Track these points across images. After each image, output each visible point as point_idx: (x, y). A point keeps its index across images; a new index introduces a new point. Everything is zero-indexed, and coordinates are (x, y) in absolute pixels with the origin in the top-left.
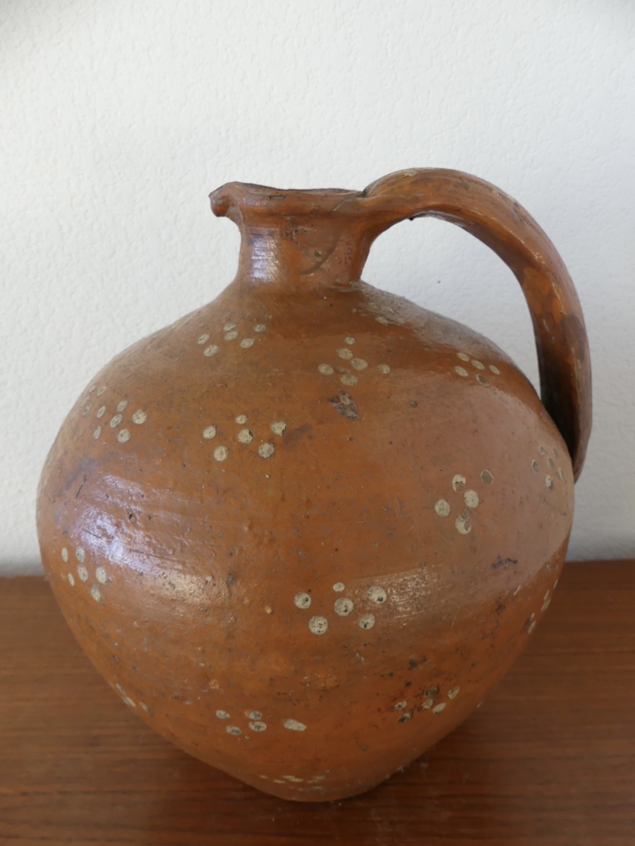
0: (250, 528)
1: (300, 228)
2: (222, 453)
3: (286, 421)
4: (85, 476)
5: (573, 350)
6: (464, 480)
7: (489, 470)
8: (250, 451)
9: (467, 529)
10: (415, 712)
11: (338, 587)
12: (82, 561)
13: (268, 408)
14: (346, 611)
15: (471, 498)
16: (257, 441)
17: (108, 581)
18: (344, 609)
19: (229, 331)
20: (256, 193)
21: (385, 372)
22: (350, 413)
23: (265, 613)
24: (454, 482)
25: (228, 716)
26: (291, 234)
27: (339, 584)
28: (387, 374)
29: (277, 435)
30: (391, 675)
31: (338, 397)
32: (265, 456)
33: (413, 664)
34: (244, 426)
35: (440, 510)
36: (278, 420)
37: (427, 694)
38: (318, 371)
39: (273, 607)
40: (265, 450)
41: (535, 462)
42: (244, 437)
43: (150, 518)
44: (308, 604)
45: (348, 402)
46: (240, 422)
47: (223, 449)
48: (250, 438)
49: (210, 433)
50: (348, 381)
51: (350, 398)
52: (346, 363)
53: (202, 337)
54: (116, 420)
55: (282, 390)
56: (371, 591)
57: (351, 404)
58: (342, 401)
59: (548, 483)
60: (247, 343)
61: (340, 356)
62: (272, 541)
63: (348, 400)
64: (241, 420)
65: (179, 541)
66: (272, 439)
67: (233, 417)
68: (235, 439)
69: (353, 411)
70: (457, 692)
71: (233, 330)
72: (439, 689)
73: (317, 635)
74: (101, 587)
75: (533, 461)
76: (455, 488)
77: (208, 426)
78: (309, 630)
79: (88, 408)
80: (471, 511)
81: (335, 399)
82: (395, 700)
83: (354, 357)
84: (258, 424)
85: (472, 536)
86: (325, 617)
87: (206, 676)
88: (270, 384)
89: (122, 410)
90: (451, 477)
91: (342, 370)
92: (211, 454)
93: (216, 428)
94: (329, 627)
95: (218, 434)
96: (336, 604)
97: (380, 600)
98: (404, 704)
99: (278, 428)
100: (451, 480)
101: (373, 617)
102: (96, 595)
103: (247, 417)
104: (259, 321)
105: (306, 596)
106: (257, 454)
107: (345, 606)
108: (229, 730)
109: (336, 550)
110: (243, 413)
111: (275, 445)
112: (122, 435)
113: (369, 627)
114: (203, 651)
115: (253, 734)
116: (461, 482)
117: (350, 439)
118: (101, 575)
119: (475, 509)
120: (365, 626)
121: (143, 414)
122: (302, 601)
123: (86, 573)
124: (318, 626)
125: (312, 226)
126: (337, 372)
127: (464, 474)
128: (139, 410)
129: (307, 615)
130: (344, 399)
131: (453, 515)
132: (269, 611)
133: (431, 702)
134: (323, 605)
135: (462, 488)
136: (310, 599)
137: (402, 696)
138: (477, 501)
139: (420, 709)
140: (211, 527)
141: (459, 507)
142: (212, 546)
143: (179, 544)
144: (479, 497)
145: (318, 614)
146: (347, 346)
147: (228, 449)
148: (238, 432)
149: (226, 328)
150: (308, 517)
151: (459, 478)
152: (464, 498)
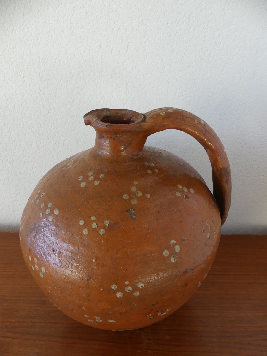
0: (96, 261)
1: (118, 136)
2: (86, 232)
3: (110, 220)
4: (37, 231)
5: (224, 180)
6: (175, 242)
7: (185, 236)
8: (96, 231)
9: (175, 260)
10: (155, 316)
11: (127, 283)
12: (36, 263)
13: (103, 214)
14: (129, 290)
15: (177, 249)
16: (99, 227)
17: (46, 272)
18: (128, 290)
19: (90, 176)
20: (101, 124)
21: (148, 198)
22: (134, 217)
23: (101, 290)
24: (171, 243)
25: (88, 317)
26: (115, 137)
27: (127, 282)
28: (149, 199)
29: (106, 226)
30: (145, 308)
31: (130, 210)
32: (102, 234)
33: (153, 305)
34: (94, 221)
35: (165, 254)
36: (107, 220)
37: (159, 311)
38: (122, 198)
39: (103, 289)
40: (102, 231)
41: (204, 229)
42: (94, 226)
43: (60, 253)
44: (116, 288)
45: (133, 212)
46: (93, 219)
47: (87, 230)
48: (96, 227)
49: (82, 223)
50: (134, 202)
51: (134, 210)
52: (134, 193)
53: (80, 177)
54: (48, 211)
55: (109, 206)
56: (139, 284)
57: (135, 213)
58: (131, 212)
59: (208, 237)
60: (97, 183)
61: (132, 190)
62: (104, 266)
63: (133, 211)
64: (93, 218)
65: (71, 263)
66: (104, 227)
67: (90, 217)
68: (91, 226)
69: (135, 216)
70: (170, 309)
71: (92, 175)
72: (163, 310)
73: (119, 298)
74: (43, 274)
75: (203, 229)
76: (171, 245)
77: (81, 220)
78: (116, 296)
79: (37, 201)
80: (176, 253)
81: (128, 211)
82: (147, 314)
83: (137, 190)
84: (99, 222)
85: (176, 263)
86: (122, 292)
87: (80, 306)
88: (104, 203)
89: (50, 207)
90: (170, 241)
91: (132, 196)
92: (82, 232)
93: (84, 221)
94: (123, 295)
95: (85, 223)
96: (126, 288)
97: (141, 287)
98: (151, 315)
99: (107, 223)
100: (170, 242)
101: (139, 292)
102: (42, 276)
103: (96, 217)
104: (102, 173)
105: (115, 285)
106: (99, 233)
107: (129, 289)
108: (89, 320)
109: (126, 270)
110: (94, 215)
111: (105, 230)
112: (50, 218)
113: (137, 295)
114: (79, 299)
115: (97, 322)
116: (174, 243)
117: (133, 228)
118: (43, 270)
119: (178, 252)
120: (136, 295)
121: (58, 210)
122: (113, 287)
123: (38, 268)
124: (119, 295)
125: (123, 135)
126: (130, 197)
127: (175, 239)
128: (56, 209)
129: (115, 292)
130: (132, 211)
131: (170, 256)
132: (102, 290)
133: (161, 313)
134: (121, 288)
135: (174, 245)
136: (116, 287)
137: (150, 313)
138: (179, 249)
139: (156, 315)
140: (82, 259)
141: (172, 252)
142: (82, 266)
143: (70, 264)
144: (180, 248)
145: (120, 291)
146: (134, 185)
147: (88, 230)
148: (92, 224)
149: (90, 174)
150: (117, 258)
151: (173, 241)
152: (175, 249)
